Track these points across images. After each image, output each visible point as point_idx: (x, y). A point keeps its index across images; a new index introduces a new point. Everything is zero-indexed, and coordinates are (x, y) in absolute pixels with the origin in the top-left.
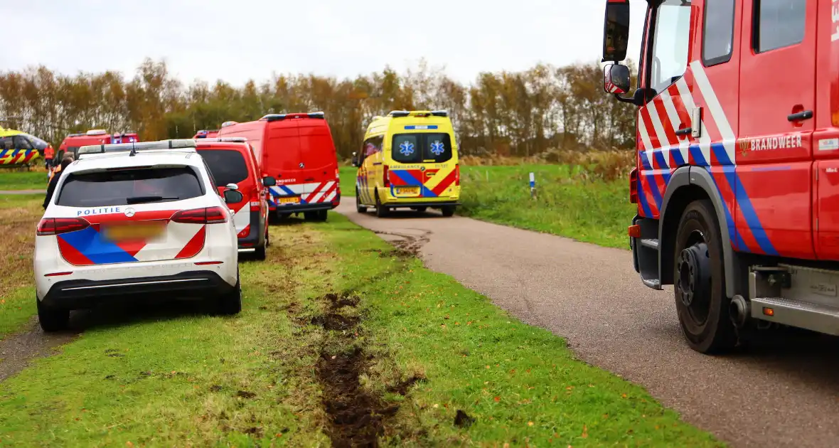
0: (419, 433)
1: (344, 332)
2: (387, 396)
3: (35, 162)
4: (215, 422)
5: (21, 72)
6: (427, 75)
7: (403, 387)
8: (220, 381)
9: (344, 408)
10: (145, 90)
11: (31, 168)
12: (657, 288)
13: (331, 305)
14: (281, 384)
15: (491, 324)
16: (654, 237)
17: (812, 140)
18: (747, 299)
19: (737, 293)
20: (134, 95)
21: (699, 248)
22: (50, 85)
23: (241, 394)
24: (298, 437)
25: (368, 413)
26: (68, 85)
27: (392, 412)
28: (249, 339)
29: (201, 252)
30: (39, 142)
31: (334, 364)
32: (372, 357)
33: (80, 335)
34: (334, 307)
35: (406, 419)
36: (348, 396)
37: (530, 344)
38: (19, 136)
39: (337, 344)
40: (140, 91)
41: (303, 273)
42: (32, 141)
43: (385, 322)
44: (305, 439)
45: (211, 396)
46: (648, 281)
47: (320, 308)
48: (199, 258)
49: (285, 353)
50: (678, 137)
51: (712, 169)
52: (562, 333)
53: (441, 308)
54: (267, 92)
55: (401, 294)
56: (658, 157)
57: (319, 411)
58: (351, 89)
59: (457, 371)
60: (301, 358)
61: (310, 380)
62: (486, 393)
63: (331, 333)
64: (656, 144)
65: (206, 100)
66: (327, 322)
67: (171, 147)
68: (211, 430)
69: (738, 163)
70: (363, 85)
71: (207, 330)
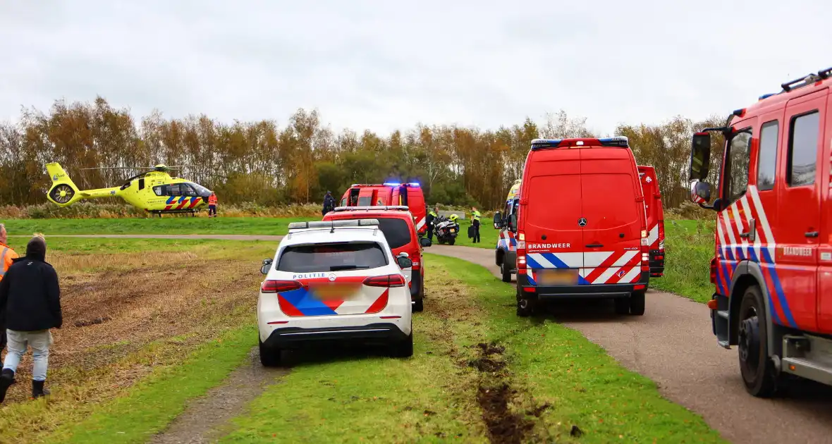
0: (548, 439)
1: (494, 373)
2: (526, 417)
3: (199, 209)
4: (414, 428)
5: (183, 121)
6: (567, 128)
7: (537, 412)
8: (410, 404)
9: (497, 424)
10: (297, 139)
11: (195, 214)
12: (727, 347)
13: (482, 352)
14: (453, 407)
15: (604, 370)
16: (725, 309)
17: (816, 252)
18: (781, 357)
19: (775, 353)
20: (288, 144)
21: (753, 320)
22: (210, 132)
23: (426, 412)
24: (469, 439)
25: (514, 426)
26: (226, 134)
27: (530, 427)
28: (424, 376)
29: (385, 309)
30: (204, 190)
31: (487, 395)
32: (515, 392)
33: (293, 369)
34: (486, 353)
35: (540, 431)
36: (499, 417)
37: (630, 386)
38: (185, 184)
39: (489, 381)
40: (293, 139)
41: (457, 325)
42: (196, 188)
43: (525, 367)
44: (472, 439)
45: (408, 413)
46: (721, 343)
47: (474, 354)
48: (383, 313)
49: (452, 387)
50: (742, 239)
51: (761, 264)
52: (658, 379)
53: (569, 357)
54: (412, 142)
55: (538, 345)
56: (729, 250)
57: (481, 424)
58: (492, 141)
59: (576, 403)
60: (465, 390)
61: (473, 405)
62: (594, 417)
63: (484, 374)
64: (728, 242)
65: (354, 150)
66: (482, 365)
67: (359, 225)
68: (412, 433)
69: (778, 262)
70: (504, 137)
71: (392, 369)
